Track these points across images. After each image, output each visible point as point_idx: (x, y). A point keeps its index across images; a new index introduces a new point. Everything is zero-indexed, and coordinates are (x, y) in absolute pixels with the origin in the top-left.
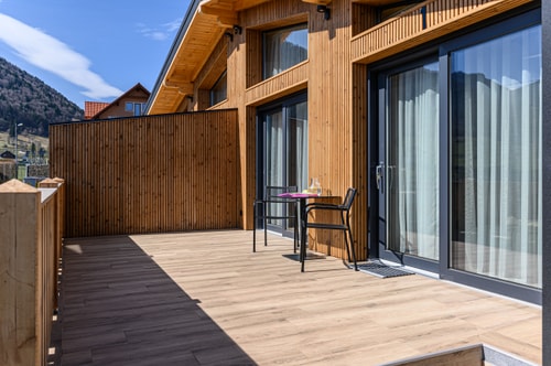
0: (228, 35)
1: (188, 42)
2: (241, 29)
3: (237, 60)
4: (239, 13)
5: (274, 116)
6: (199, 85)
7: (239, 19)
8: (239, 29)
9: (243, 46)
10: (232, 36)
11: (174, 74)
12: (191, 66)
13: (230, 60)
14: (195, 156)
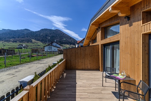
0: (97, 29)
1: (89, 31)
2: (100, 28)
3: (99, 35)
4: (99, 24)
5: (108, 47)
6: (92, 39)
7: (99, 26)
8: (99, 28)
9: (100, 31)
10: (98, 29)
11: (87, 37)
12: (90, 36)
13: (97, 34)
14: (90, 55)
